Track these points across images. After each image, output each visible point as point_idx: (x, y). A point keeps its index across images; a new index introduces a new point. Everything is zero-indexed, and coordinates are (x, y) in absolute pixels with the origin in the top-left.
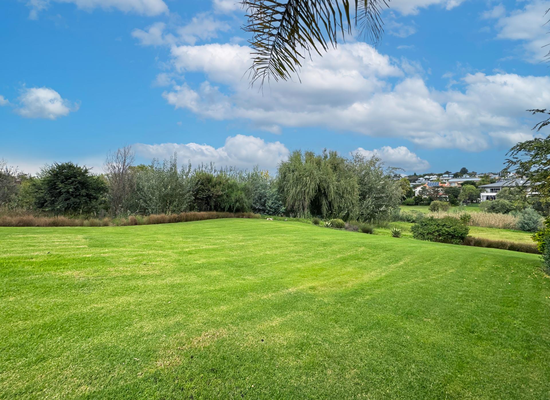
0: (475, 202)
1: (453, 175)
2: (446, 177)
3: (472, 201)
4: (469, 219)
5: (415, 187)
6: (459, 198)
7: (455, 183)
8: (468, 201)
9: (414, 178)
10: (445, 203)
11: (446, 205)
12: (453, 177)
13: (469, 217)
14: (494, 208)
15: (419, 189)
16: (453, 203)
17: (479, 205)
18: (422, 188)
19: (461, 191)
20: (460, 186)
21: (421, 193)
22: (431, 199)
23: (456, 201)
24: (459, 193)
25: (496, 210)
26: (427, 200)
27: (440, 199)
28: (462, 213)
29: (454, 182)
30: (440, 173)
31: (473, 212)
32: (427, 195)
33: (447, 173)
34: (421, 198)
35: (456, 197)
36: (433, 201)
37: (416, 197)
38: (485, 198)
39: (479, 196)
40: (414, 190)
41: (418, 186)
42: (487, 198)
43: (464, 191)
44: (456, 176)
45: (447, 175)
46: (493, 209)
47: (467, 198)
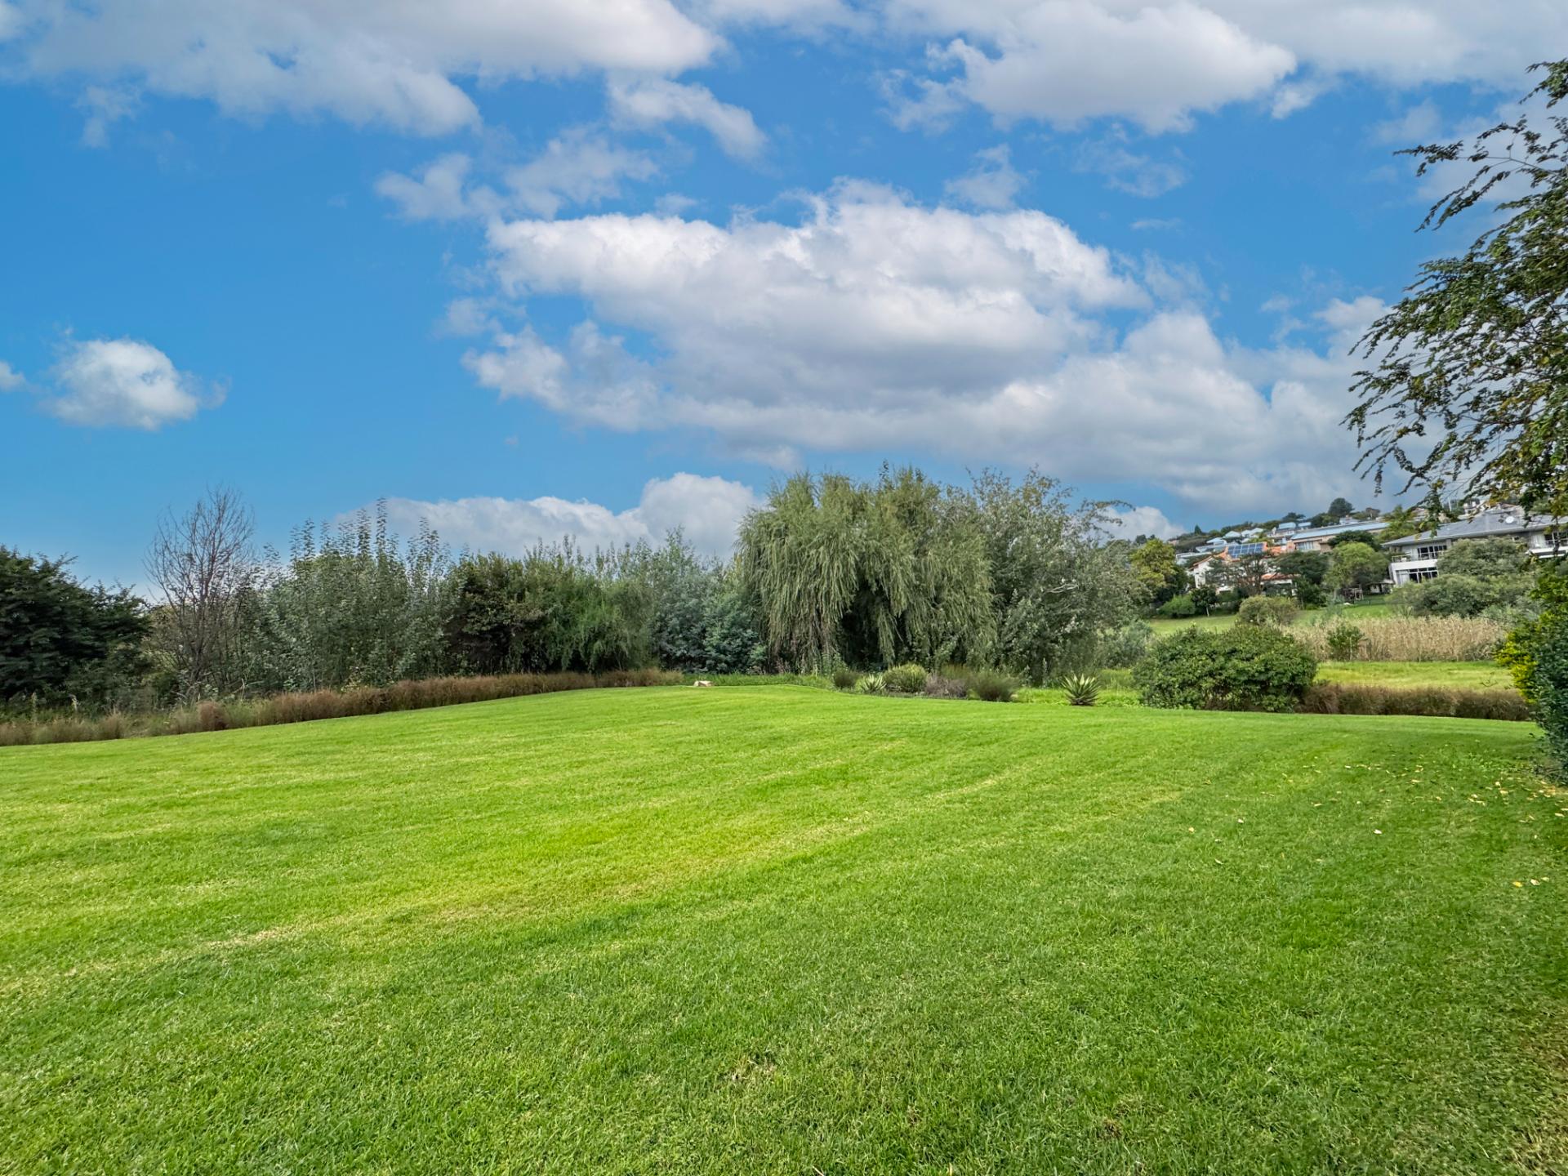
0: (1377, 590)
1: (1309, 524)
2: (1287, 529)
3: (1366, 589)
4: (1356, 640)
5: (1192, 564)
6: (1324, 583)
7: (1314, 541)
8: (1355, 591)
9: (1195, 540)
10: (1283, 601)
11: (1288, 607)
12: (1311, 527)
13: (1355, 635)
14: (1435, 603)
15: (1204, 567)
16: (1310, 599)
17: (1387, 598)
18: (1212, 564)
19: (1331, 562)
20: (1328, 549)
21: (1211, 578)
22: (1242, 594)
23: (1317, 592)
24: (1324, 568)
25: (1442, 610)
26: (1233, 599)
27: (1268, 589)
28: (1334, 624)
29: (1310, 541)
30: (1270, 520)
31: (1368, 621)
32: (1229, 583)
33: (1292, 517)
34: (1213, 594)
35: (1317, 580)
36: (1247, 597)
37: (1199, 592)
38: (1405, 578)
39: (1387, 574)
40: (1188, 573)
41: (1202, 558)
42: (1413, 577)
43: (1339, 559)
44: (1318, 522)
45: (1291, 525)
46: (1430, 605)
47: (1350, 581)
